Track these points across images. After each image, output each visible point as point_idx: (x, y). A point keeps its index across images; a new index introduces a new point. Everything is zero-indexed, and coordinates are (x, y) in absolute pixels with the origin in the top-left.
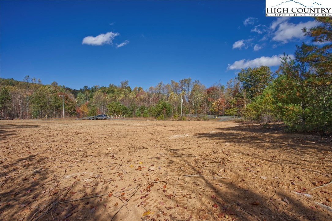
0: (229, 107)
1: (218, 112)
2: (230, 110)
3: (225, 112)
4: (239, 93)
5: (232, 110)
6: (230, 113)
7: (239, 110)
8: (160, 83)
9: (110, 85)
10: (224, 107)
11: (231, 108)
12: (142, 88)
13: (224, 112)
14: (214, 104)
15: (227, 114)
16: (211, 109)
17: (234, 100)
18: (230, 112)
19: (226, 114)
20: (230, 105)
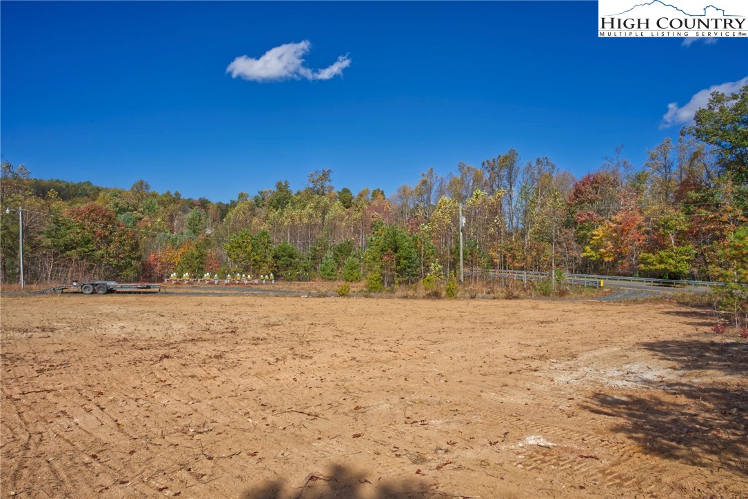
0: (656, 244)
1: (615, 261)
2: (662, 253)
3: (644, 261)
4: (697, 191)
5: (670, 257)
6: (662, 266)
7: (702, 254)
8: (426, 173)
9: (279, 185)
10: (637, 243)
11: (663, 248)
12: (382, 193)
13: (638, 263)
14: (599, 232)
15: (650, 270)
16: (589, 252)
17: (678, 218)
18: (661, 262)
19: (643, 271)
20: (664, 237)
